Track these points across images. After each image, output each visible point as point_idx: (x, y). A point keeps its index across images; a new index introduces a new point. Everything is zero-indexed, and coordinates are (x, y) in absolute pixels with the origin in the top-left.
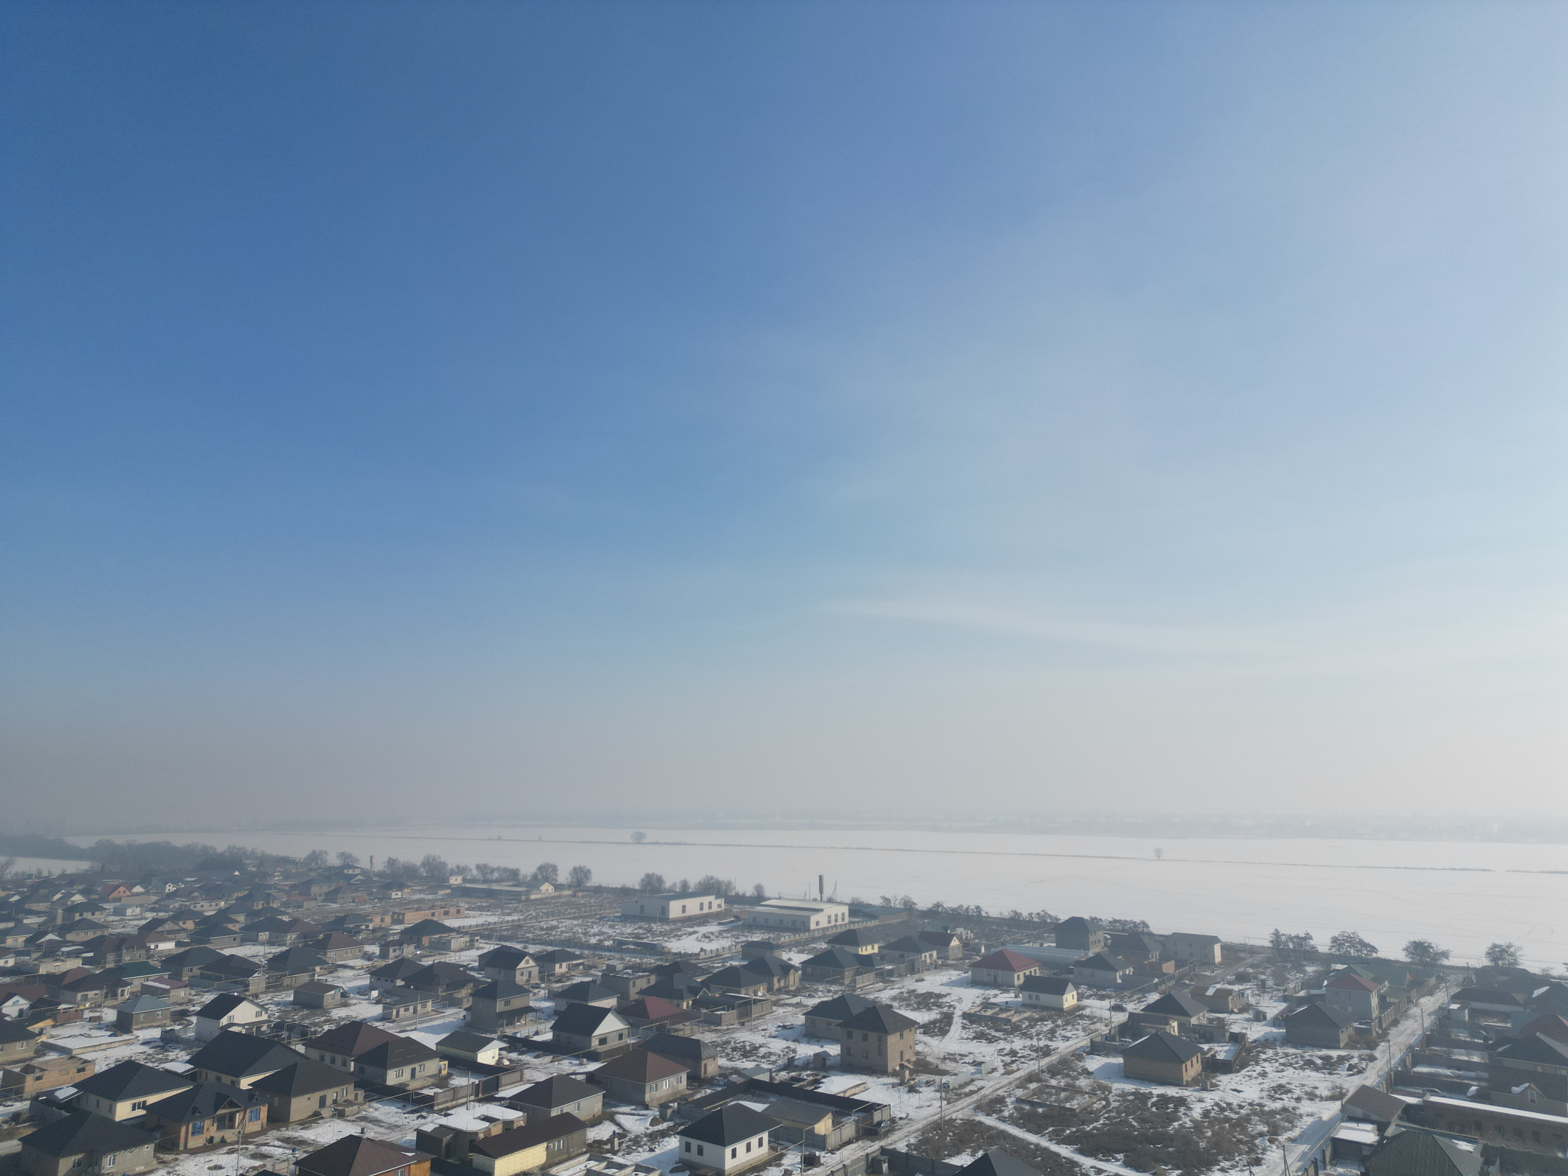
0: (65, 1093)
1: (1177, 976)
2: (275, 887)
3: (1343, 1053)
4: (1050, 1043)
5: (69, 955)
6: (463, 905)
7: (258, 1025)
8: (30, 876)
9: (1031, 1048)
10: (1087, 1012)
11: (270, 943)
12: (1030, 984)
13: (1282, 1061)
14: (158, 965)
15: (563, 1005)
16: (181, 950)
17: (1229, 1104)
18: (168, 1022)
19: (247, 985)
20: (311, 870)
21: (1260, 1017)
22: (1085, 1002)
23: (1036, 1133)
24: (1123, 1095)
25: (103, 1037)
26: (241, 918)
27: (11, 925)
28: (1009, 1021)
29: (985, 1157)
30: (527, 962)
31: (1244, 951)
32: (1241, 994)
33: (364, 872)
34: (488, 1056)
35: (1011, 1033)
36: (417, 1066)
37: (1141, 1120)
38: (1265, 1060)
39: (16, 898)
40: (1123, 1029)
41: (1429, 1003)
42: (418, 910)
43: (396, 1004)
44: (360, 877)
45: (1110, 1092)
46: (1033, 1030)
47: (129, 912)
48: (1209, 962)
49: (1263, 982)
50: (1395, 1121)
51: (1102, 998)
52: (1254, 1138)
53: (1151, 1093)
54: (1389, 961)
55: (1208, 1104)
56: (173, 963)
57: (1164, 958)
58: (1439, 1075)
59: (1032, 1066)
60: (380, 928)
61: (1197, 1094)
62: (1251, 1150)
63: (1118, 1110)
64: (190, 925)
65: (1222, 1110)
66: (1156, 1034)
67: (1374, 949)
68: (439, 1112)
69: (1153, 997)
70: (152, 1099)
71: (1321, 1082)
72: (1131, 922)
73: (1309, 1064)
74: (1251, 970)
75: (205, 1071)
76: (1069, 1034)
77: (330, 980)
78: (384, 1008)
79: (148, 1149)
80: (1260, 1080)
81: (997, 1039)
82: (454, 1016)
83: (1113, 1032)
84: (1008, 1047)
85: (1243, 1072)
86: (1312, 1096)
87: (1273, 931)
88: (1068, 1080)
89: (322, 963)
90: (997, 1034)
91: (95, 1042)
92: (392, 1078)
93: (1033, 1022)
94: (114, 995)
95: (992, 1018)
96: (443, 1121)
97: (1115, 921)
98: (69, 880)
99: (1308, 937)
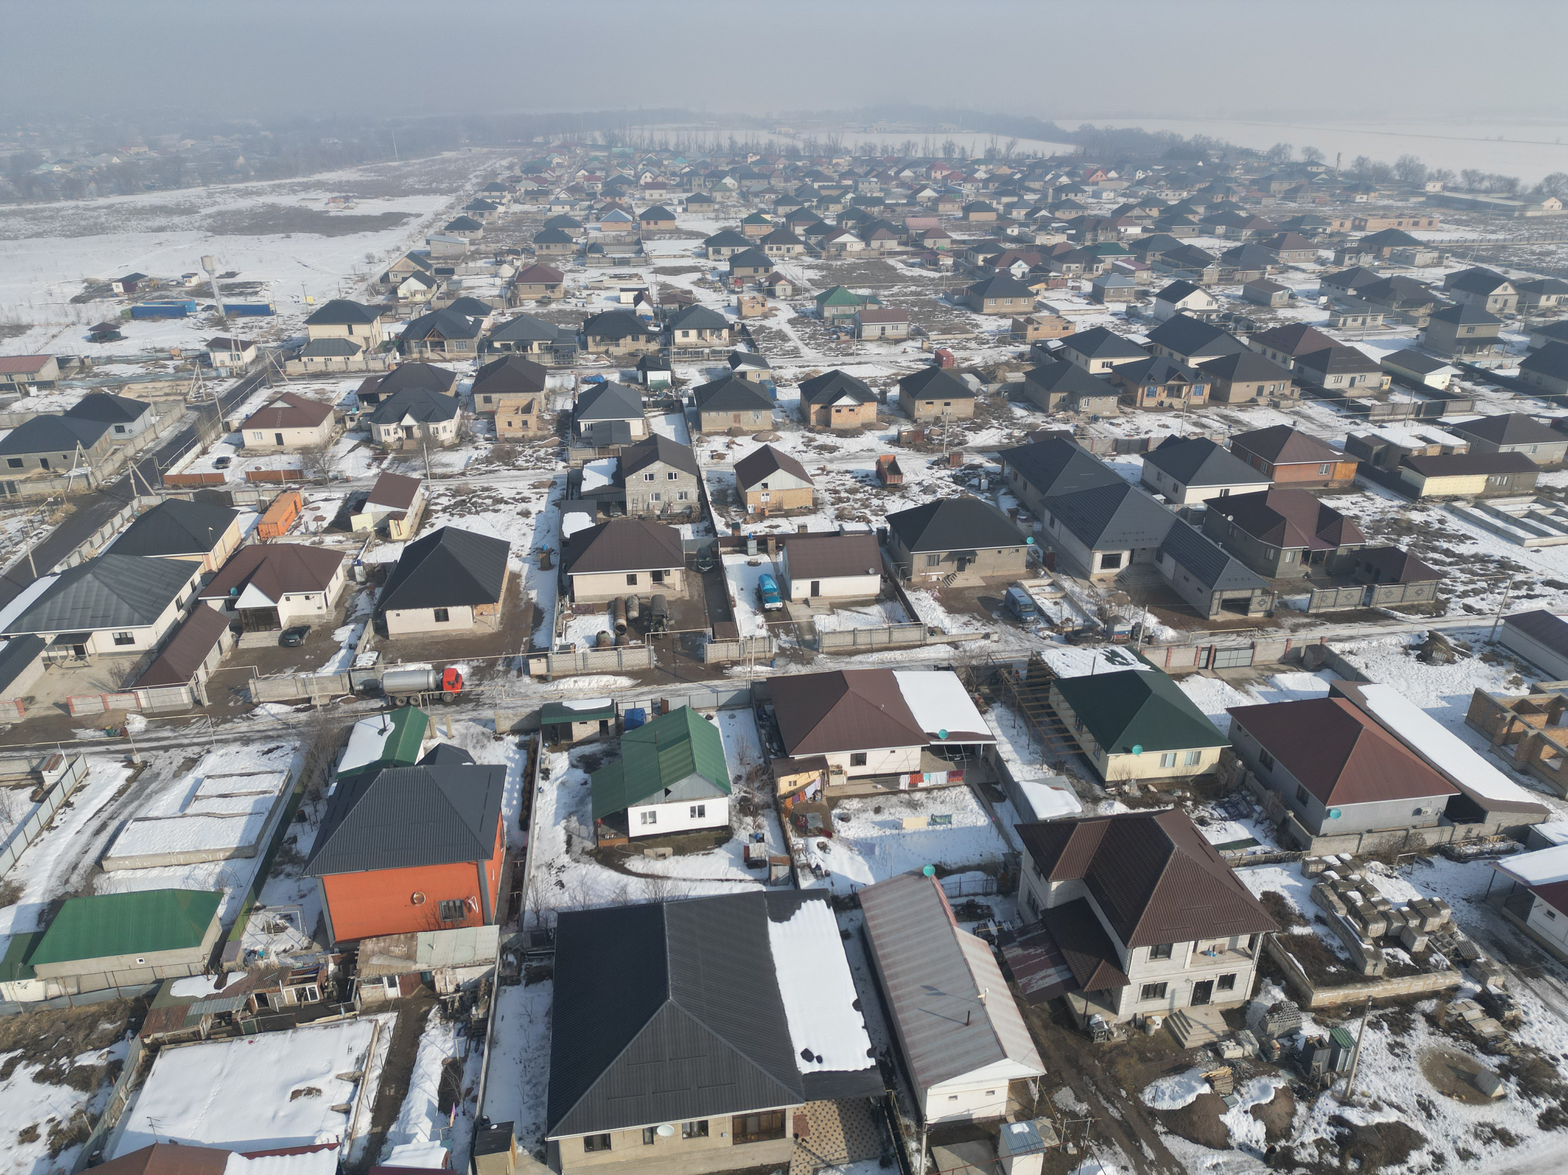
0: (1055, 344)
2: (1235, 180)
5: (1058, 230)
6: (1437, 216)
7: (1209, 313)
8: (1028, 157)
11: (1226, 237)
14: (1126, 247)
15: (1540, 342)
16: (1146, 235)
18: (1132, 299)
19: (1202, 275)
20: (1273, 165)
25: (1081, 304)
26: (1201, 210)
27: (1015, 199)
30: (1506, 289)
33: (1329, 171)
34: (1437, 380)
36: (1357, 376)
39: (1018, 176)
42: (1382, 217)
43: (1345, 312)
44: (1324, 176)
47: (1105, 195)
56: (1139, 247)
60: (1338, 233)
64: (1155, 212)
68: (1374, 422)
70: (1118, 362)
75: (1160, 346)
77: (1280, 280)
78: (1332, 315)
79: (1113, 401)
82: (1406, 334)
89: (1274, 262)
91: (1076, 307)
92: (1330, 382)
94: (1091, 270)
96: (1377, 431)
98: (1059, 162)
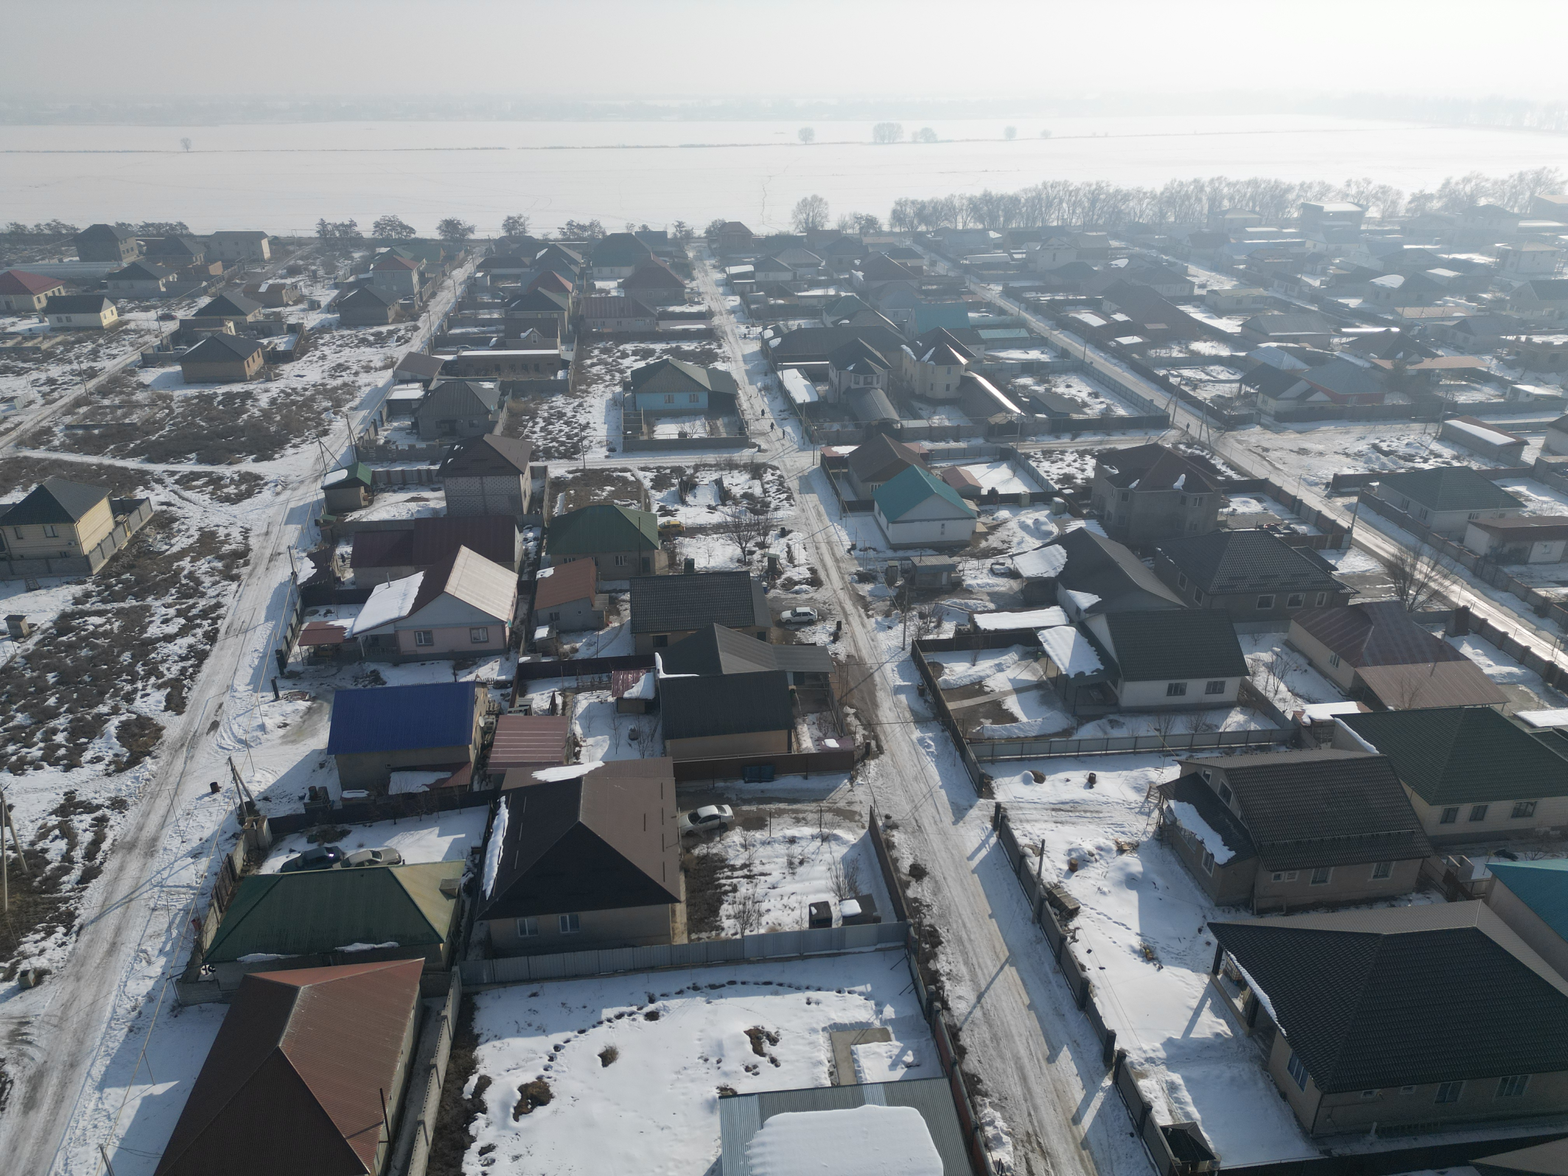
1: (226, 277)
3: (391, 327)
4: (94, 364)
9: (73, 373)
10: (132, 326)
12: (55, 306)
13: (339, 343)
17: (294, 389)
21: (314, 306)
22: (128, 316)
23: (96, 454)
24: (187, 400)
28: (39, 349)
29: (41, 489)
31: (292, 244)
32: (294, 286)
35: (44, 360)
37: (208, 419)
38: (323, 345)
40: (176, 337)
41: (460, 274)
45: (172, 400)
46: (71, 355)
48: (258, 259)
49: (315, 272)
50: (436, 376)
51: (146, 309)
52: (320, 413)
53: (215, 393)
54: (426, 240)
55: (274, 393)
57: (210, 260)
58: (469, 333)
59: (79, 391)
61: (263, 386)
62: (319, 424)
63: (183, 415)
65: (288, 395)
66: (213, 338)
67: (412, 231)
69: (204, 301)
71: (374, 355)
72: (167, 224)
73: (364, 342)
74: (301, 262)
76: (115, 352)
80: (320, 363)
81: (27, 371)
83: (165, 342)
84: (43, 377)
85: (304, 358)
86: (368, 369)
87: (318, 221)
88: (123, 397)
90: (25, 365)
93: (68, 346)
95: (14, 349)
97: (147, 225)
99: (352, 224)
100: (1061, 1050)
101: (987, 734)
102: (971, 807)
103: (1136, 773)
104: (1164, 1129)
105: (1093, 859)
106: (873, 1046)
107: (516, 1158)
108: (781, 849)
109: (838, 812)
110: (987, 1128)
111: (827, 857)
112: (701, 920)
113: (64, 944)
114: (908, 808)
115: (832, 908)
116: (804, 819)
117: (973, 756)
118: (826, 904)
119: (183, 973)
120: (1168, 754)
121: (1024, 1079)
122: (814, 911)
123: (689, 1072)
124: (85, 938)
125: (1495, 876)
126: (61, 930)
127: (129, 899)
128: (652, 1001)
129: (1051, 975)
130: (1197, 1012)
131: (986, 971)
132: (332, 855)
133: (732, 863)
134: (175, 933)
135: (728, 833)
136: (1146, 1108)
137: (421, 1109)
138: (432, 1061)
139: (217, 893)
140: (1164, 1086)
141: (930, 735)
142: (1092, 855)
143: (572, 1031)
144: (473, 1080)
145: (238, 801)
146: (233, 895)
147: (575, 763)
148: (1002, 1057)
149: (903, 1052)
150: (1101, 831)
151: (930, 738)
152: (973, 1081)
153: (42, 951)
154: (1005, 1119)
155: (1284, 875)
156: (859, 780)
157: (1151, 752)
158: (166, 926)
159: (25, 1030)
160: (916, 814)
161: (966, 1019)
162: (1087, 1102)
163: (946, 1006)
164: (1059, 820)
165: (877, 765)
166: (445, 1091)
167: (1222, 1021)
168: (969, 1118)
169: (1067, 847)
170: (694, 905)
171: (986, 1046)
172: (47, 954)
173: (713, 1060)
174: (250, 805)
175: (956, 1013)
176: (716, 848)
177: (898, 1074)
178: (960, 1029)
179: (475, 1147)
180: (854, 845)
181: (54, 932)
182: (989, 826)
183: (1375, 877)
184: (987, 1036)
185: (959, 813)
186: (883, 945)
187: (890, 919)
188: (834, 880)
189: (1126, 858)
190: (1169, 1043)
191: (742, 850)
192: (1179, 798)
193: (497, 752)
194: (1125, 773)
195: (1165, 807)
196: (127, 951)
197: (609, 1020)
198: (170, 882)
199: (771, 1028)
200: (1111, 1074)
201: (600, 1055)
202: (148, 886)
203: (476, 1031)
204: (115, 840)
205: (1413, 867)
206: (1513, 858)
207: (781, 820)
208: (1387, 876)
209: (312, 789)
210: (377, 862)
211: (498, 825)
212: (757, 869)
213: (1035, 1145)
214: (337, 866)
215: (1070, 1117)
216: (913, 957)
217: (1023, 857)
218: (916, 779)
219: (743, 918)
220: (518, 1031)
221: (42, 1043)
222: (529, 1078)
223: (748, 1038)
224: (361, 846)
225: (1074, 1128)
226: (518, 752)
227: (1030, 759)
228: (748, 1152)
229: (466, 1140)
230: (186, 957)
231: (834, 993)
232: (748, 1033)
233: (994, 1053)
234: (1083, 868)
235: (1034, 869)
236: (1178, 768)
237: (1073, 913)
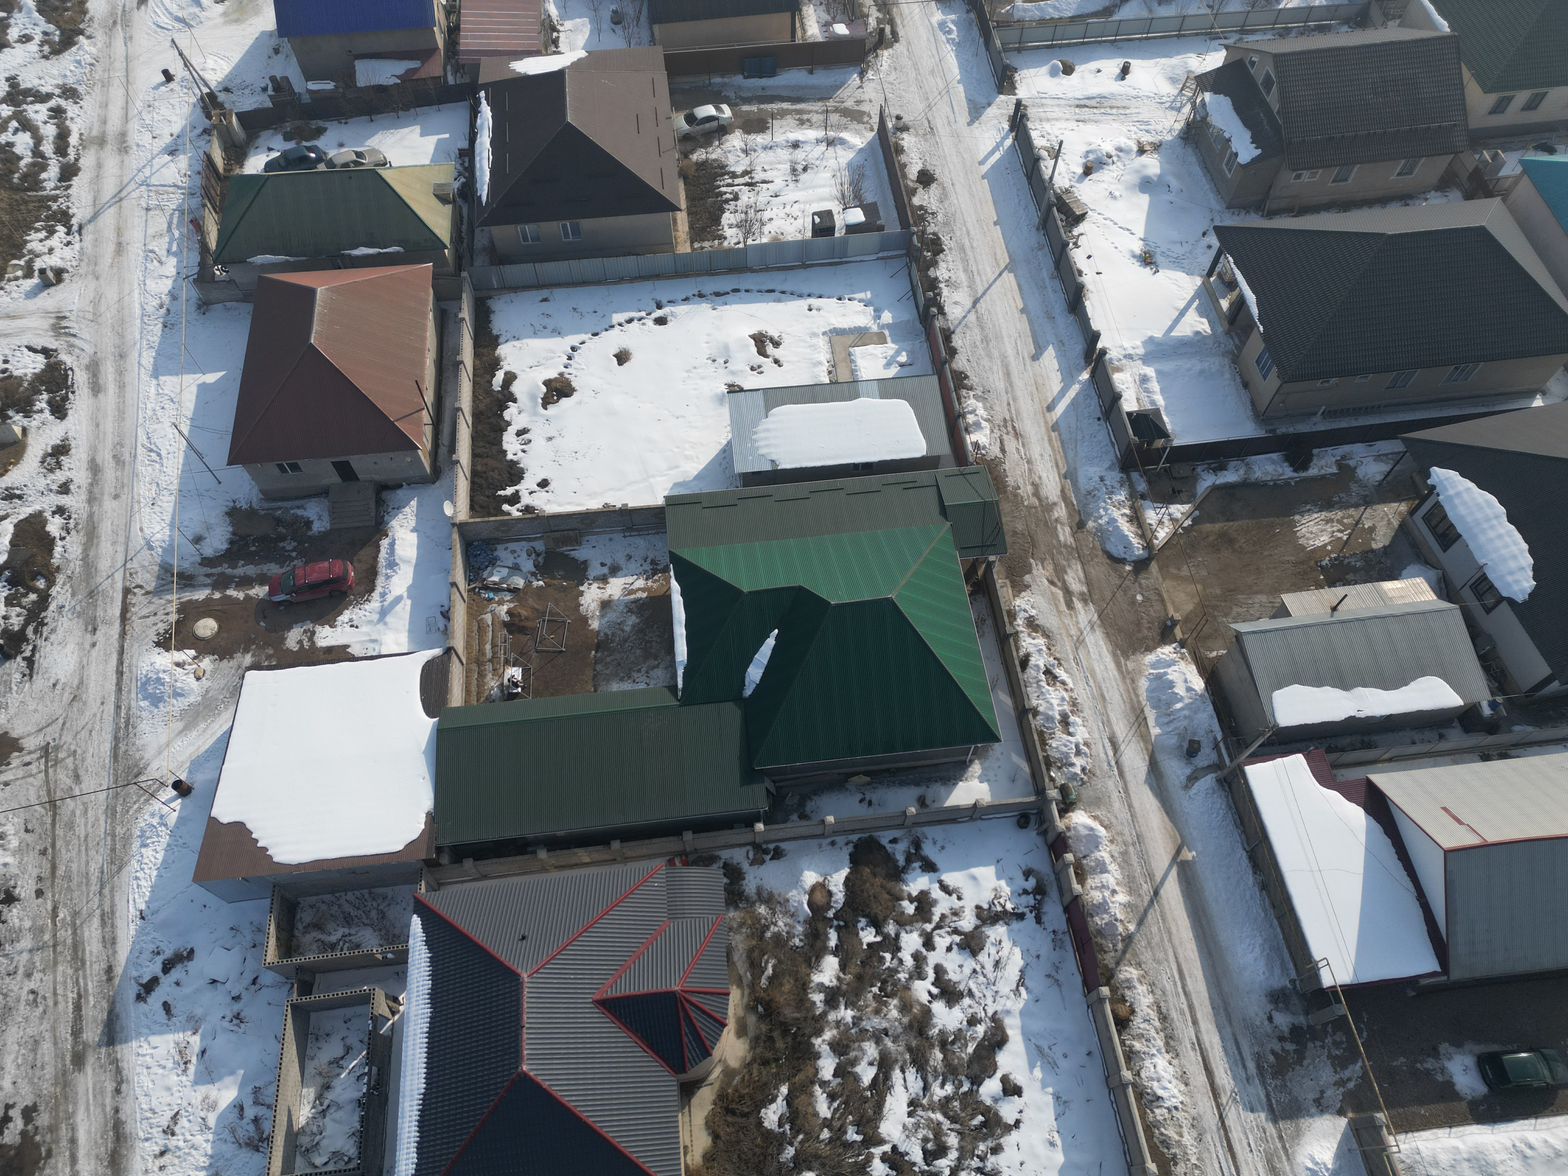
100: (1046, 348)
101: (1017, 15)
102: (989, 105)
103: (1175, 61)
104: (1129, 414)
105: (1110, 161)
106: (870, 348)
107: (550, 439)
108: (784, 154)
109: (846, 113)
110: (969, 416)
111: (832, 163)
112: (703, 229)
113: (69, 243)
114: (921, 106)
115: (836, 217)
116: (808, 120)
117: (998, 43)
118: (829, 213)
119: (198, 273)
120: (1214, 37)
121: (1008, 374)
122: (817, 220)
123: (699, 371)
124: (88, 237)
125: (1524, 172)
126: (61, 229)
127: (118, 198)
128: (659, 307)
129: (1047, 280)
130: (1182, 313)
131: (984, 278)
132: (313, 155)
133: (732, 169)
134: (177, 234)
135: (727, 137)
136: (1116, 397)
137: (456, 398)
138: (459, 358)
139: (206, 193)
140: (1137, 378)
141: (953, 17)
142: (1109, 156)
143: (586, 333)
144: (500, 376)
145: (197, 91)
146: (223, 196)
147: (555, 53)
148: (990, 357)
149: (898, 353)
150: (1124, 129)
151: (953, 22)
152: (960, 378)
153: (51, 251)
154: (985, 409)
155: (1306, 174)
156: (870, 74)
157: (1197, 34)
158: (165, 226)
159: (64, 323)
160: (929, 114)
161: (960, 323)
162: (1062, 393)
163: (941, 311)
164: (1082, 118)
165: (891, 56)
166: (475, 384)
167: (1205, 320)
168: (953, 407)
169: (1086, 148)
170: (696, 213)
171: (976, 347)
172: (57, 252)
173: (722, 361)
174: (212, 96)
175: (950, 317)
176: (715, 153)
177: (893, 372)
178: (953, 332)
179: (512, 430)
180: (861, 150)
181: (55, 232)
182: (1006, 126)
183: (1399, 174)
184: (978, 338)
185: (976, 111)
186: (885, 254)
187: (893, 227)
188: (839, 187)
189: (1145, 159)
190: (1150, 341)
191: (743, 156)
192: (1216, 91)
193: (466, 37)
194: (1163, 61)
195: (1198, 100)
196: (135, 251)
197: (620, 325)
198: (154, 181)
199: (774, 333)
200: (1089, 369)
201: (615, 356)
202: (132, 186)
203: (495, 332)
204: (81, 134)
205: (1442, 163)
206: (1551, 151)
207: (784, 122)
208: (1410, 173)
209: (273, 79)
210: (363, 164)
211: (482, 124)
212: (758, 176)
213: (1010, 429)
214: (322, 167)
215: (1045, 405)
216: (914, 265)
217: (1037, 159)
218: (932, 72)
219: (746, 227)
220: (535, 333)
221: (86, 336)
222: (553, 374)
223: (753, 342)
224: (341, 145)
225: (1047, 414)
226: (489, 37)
227: (1060, 46)
228: (754, 437)
229: (503, 424)
230: (195, 258)
231: (835, 300)
232: (753, 337)
233: (983, 353)
234: (1097, 171)
235: (1047, 173)
236: (1223, 53)
237: (1080, 218)
